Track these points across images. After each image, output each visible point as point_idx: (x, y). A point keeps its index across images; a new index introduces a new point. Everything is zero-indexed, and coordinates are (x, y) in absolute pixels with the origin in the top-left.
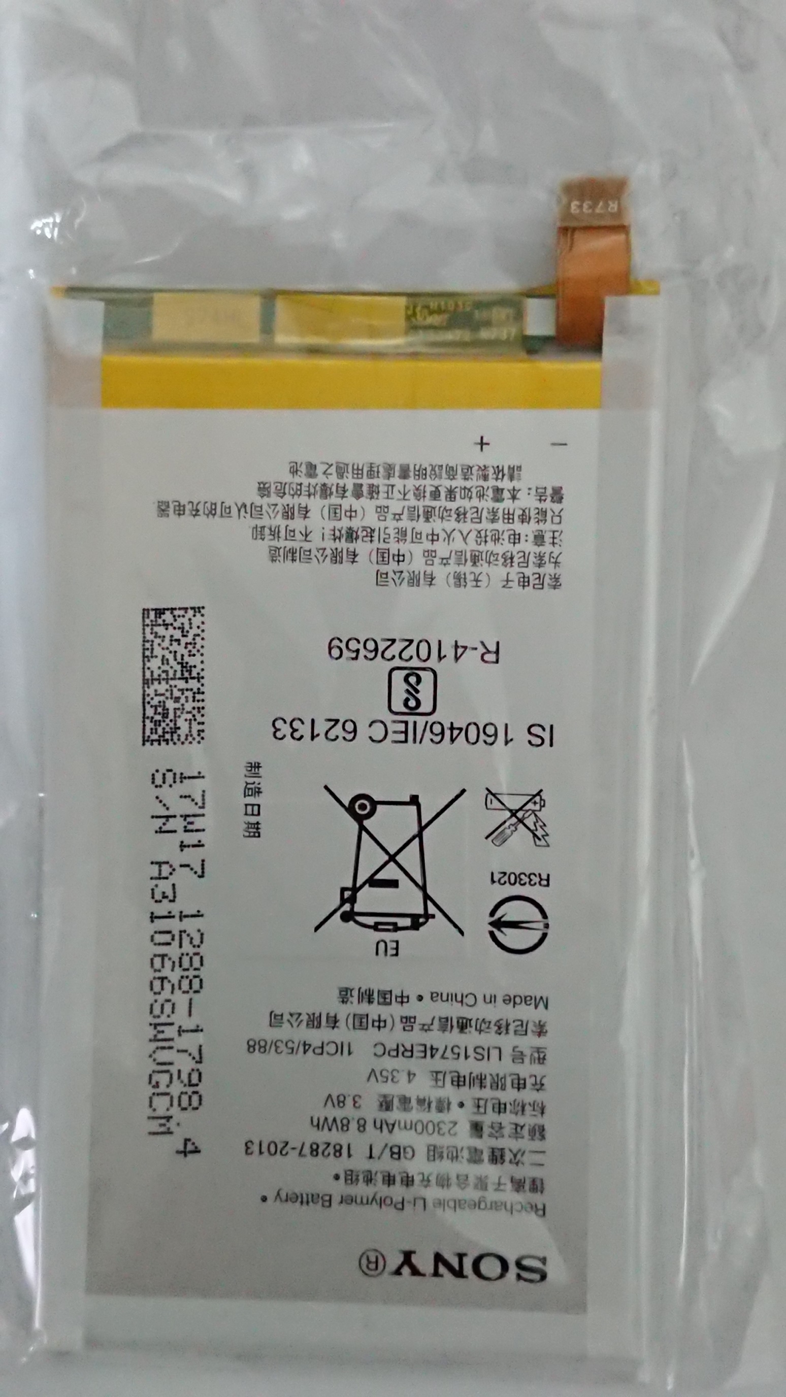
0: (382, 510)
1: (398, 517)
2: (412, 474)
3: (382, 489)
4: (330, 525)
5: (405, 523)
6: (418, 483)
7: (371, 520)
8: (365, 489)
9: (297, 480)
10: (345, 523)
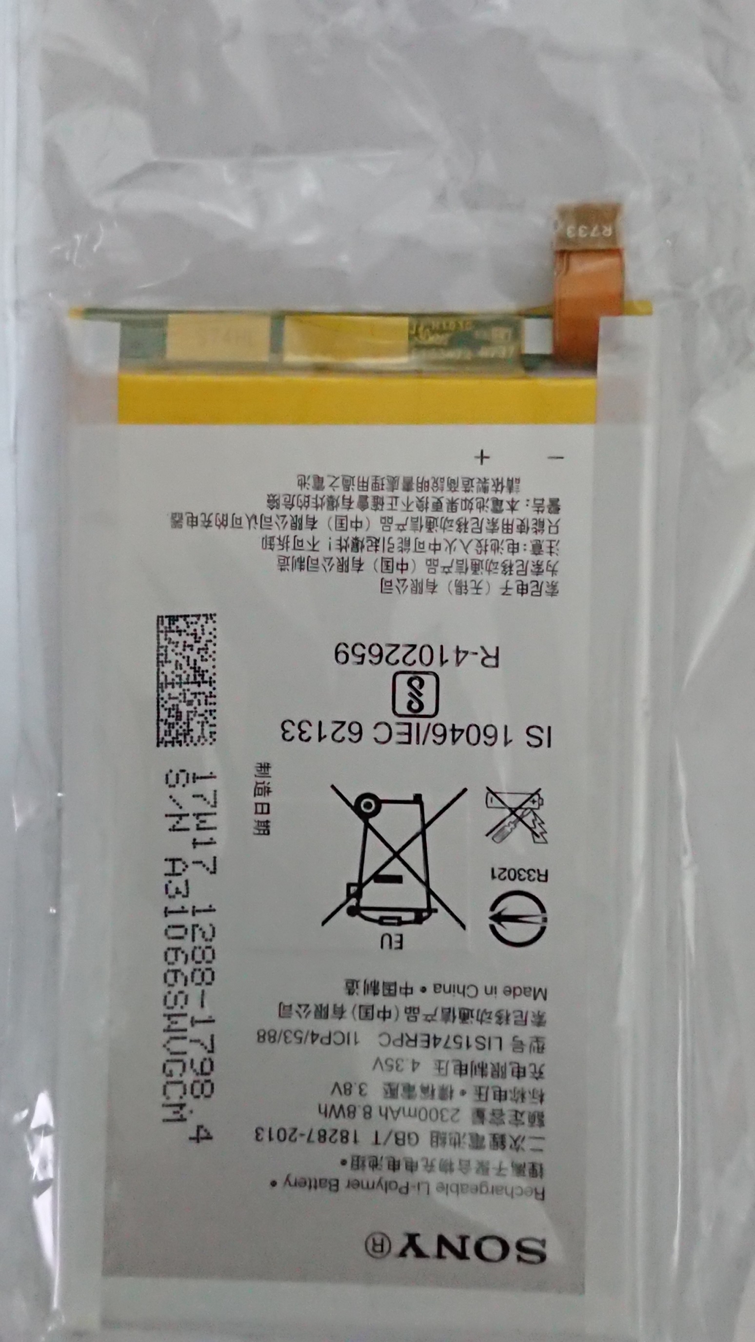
0: (387, 522)
1: (401, 527)
2: (414, 487)
3: (387, 501)
4: (336, 535)
5: (408, 533)
6: (420, 495)
7: (376, 530)
8: (370, 501)
9: (305, 492)
10: (351, 533)
